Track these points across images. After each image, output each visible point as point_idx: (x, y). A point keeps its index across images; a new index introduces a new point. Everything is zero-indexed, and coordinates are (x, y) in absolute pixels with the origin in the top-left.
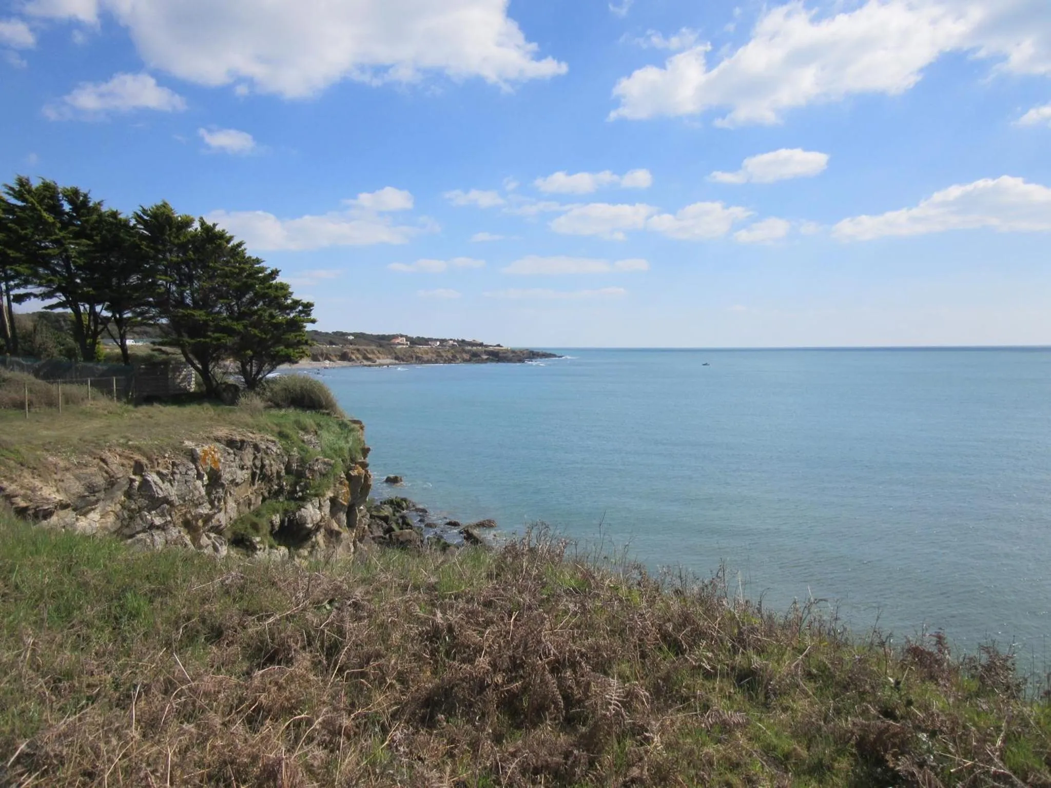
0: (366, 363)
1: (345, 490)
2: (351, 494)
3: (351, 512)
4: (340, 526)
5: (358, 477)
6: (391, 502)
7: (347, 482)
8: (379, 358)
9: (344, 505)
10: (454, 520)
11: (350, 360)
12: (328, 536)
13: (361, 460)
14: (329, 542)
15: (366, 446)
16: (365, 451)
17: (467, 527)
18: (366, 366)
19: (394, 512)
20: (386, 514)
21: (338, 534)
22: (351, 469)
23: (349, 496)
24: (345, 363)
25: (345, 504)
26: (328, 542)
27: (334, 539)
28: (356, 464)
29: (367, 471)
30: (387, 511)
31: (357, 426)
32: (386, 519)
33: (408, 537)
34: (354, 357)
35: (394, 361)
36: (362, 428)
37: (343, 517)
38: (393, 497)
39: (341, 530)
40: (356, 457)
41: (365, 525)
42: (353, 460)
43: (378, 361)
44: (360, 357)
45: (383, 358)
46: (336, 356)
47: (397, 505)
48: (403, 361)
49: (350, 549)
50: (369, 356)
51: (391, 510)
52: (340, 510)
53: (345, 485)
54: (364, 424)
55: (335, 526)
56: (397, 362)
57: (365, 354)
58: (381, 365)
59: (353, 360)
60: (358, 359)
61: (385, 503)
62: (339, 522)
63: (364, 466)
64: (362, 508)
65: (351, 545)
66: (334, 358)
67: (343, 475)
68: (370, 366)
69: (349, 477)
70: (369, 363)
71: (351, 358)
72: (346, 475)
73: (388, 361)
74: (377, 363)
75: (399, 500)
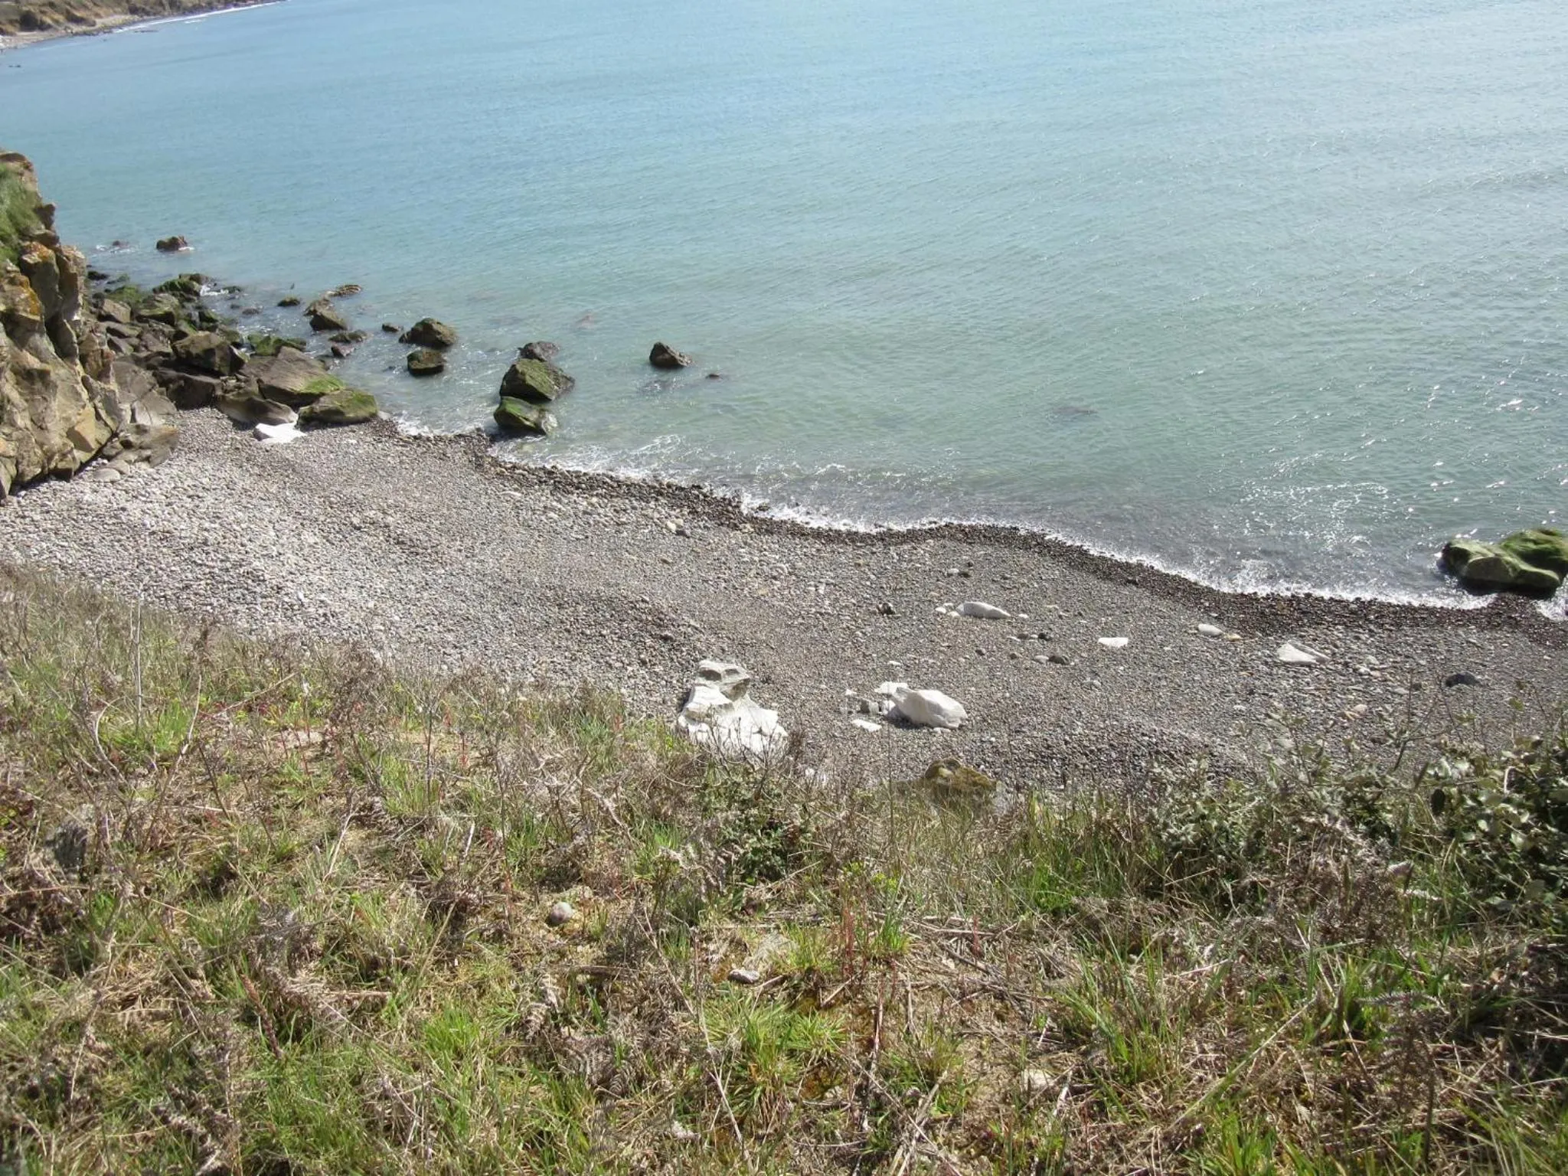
0: (76, 28)
1: (26, 293)
2: (42, 299)
3: (54, 329)
4: (42, 361)
5: (45, 264)
6: (171, 287)
7: (24, 278)
8: (98, 15)
9: (34, 322)
10: (289, 295)
11: (43, 27)
12: (26, 383)
13: (41, 230)
14: (33, 393)
15: (45, 202)
16: (46, 213)
17: (313, 304)
18: (77, 34)
19: (181, 302)
20: (166, 309)
21: (43, 375)
22: (25, 251)
23: (39, 304)
24: (36, 35)
25: (37, 318)
26: (30, 395)
27: (38, 386)
28: (32, 239)
29: (57, 251)
30: (168, 303)
31: (13, 166)
32: (168, 318)
33: (206, 345)
34: (48, 21)
35: (128, 17)
36: (27, 167)
37: (45, 343)
38: (175, 277)
39: (48, 367)
40: (27, 228)
41: (101, 344)
42: (24, 234)
43: (99, 22)
44: (61, 18)
45: (108, 15)
46: (11, 22)
47: (184, 289)
48: (148, 14)
49: (78, 394)
50: (78, 14)
51: (175, 301)
52: (32, 331)
53: (21, 284)
54: (29, 159)
55: (33, 362)
56: (136, 17)
57: (68, 12)
58: (108, 29)
59: (49, 26)
60: (57, 22)
61: (161, 290)
62: (37, 352)
63: (50, 241)
64: (76, 318)
65: (80, 387)
66: (10, 28)
67: (12, 267)
68: (85, 33)
69: (25, 268)
70: (84, 28)
71: (43, 23)
72: (18, 265)
73: (119, 18)
74: (98, 26)
75: (186, 280)
